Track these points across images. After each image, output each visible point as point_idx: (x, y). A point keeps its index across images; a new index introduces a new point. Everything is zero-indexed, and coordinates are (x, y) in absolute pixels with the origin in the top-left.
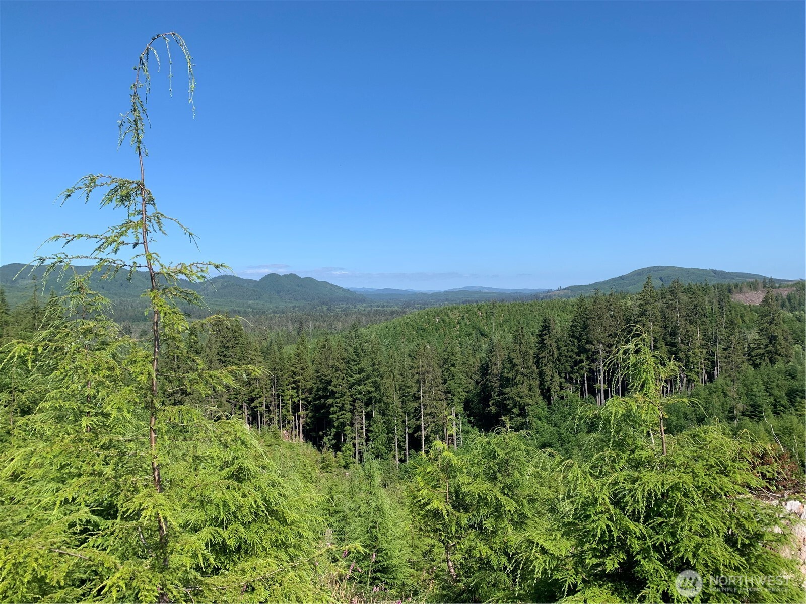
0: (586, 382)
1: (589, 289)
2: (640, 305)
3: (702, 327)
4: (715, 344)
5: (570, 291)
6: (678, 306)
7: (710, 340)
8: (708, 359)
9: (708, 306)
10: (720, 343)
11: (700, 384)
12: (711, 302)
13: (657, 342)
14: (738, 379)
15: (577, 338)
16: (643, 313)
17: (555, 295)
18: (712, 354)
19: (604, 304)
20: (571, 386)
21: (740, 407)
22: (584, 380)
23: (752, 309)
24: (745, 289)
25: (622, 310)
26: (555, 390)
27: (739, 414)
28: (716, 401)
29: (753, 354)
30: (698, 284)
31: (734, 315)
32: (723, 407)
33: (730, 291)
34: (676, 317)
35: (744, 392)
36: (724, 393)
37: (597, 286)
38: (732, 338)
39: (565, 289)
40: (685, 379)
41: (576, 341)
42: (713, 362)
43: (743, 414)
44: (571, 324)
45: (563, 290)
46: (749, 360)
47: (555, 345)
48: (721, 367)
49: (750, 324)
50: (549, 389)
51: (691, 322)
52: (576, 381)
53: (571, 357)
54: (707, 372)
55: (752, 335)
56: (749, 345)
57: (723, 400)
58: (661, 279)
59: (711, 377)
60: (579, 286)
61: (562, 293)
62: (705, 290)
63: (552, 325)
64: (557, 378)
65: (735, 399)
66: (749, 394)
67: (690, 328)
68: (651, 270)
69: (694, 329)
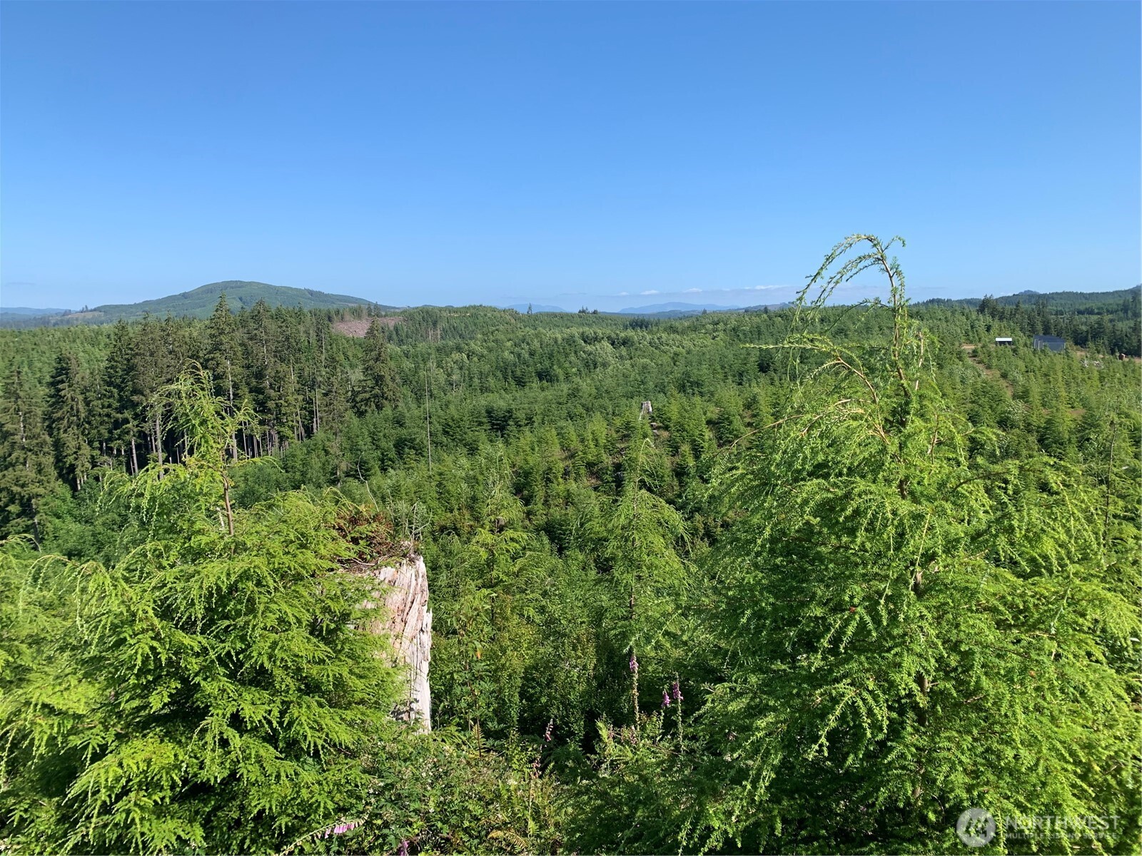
0: (134, 451)
1: (134, 310)
2: (212, 336)
3: (296, 366)
4: (312, 388)
5: (102, 314)
6: (265, 337)
7: (308, 383)
8: (305, 408)
9: (303, 337)
10: (319, 387)
11: (296, 441)
12: (307, 332)
13: (238, 389)
14: (341, 431)
15: (117, 386)
16: (216, 347)
17: (77, 319)
18: (310, 402)
19: (158, 334)
20: (110, 461)
21: (344, 466)
22: (131, 449)
23: (355, 343)
24: (347, 317)
25: (186, 343)
26: (84, 469)
27: (343, 475)
28: (316, 463)
29: (358, 399)
30: (291, 309)
31: (335, 350)
32: (324, 469)
33: (330, 319)
34: (263, 353)
35: (348, 447)
36: (326, 451)
37: (146, 307)
38: (332, 379)
39: (95, 310)
40: (277, 436)
41: (115, 391)
42: (311, 412)
43: (348, 475)
44: (105, 364)
45: (91, 311)
46: (353, 407)
47: (81, 397)
48: (321, 418)
49: (354, 361)
50: (72, 468)
51: (282, 360)
52: (119, 451)
53: (108, 415)
54: (303, 426)
55: (356, 375)
56: (353, 387)
57: (323, 459)
58: (241, 299)
59: (309, 432)
60: (117, 306)
61: (89, 315)
62: (299, 315)
63: (73, 366)
64: (86, 450)
65: (337, 457)
66: (354, 449)
67: (282, 367)
68: (227, 286)
69: (286, 369)
